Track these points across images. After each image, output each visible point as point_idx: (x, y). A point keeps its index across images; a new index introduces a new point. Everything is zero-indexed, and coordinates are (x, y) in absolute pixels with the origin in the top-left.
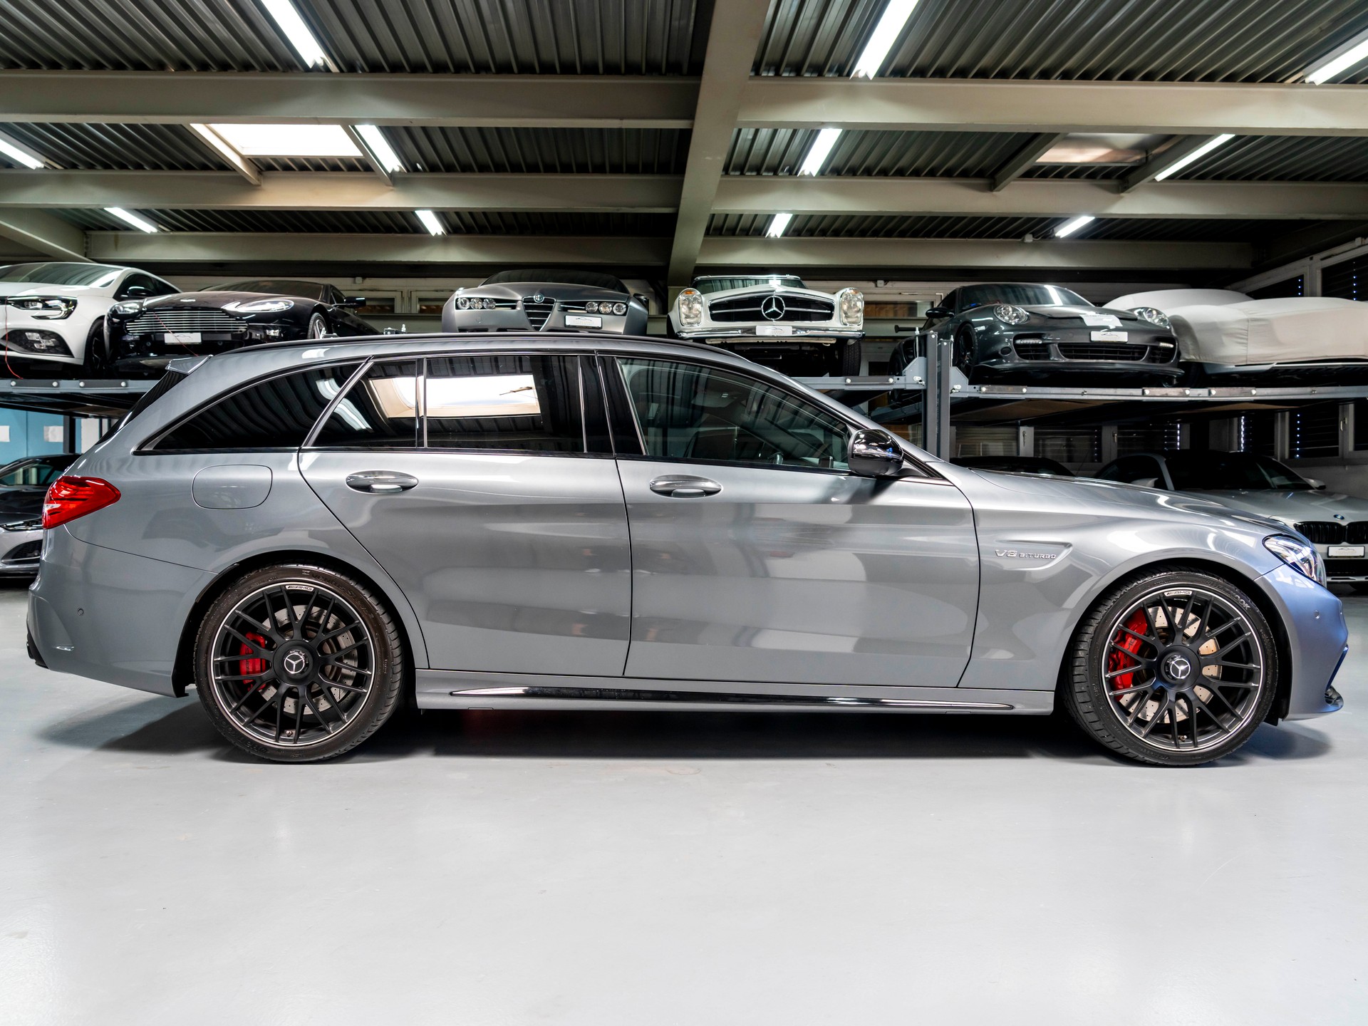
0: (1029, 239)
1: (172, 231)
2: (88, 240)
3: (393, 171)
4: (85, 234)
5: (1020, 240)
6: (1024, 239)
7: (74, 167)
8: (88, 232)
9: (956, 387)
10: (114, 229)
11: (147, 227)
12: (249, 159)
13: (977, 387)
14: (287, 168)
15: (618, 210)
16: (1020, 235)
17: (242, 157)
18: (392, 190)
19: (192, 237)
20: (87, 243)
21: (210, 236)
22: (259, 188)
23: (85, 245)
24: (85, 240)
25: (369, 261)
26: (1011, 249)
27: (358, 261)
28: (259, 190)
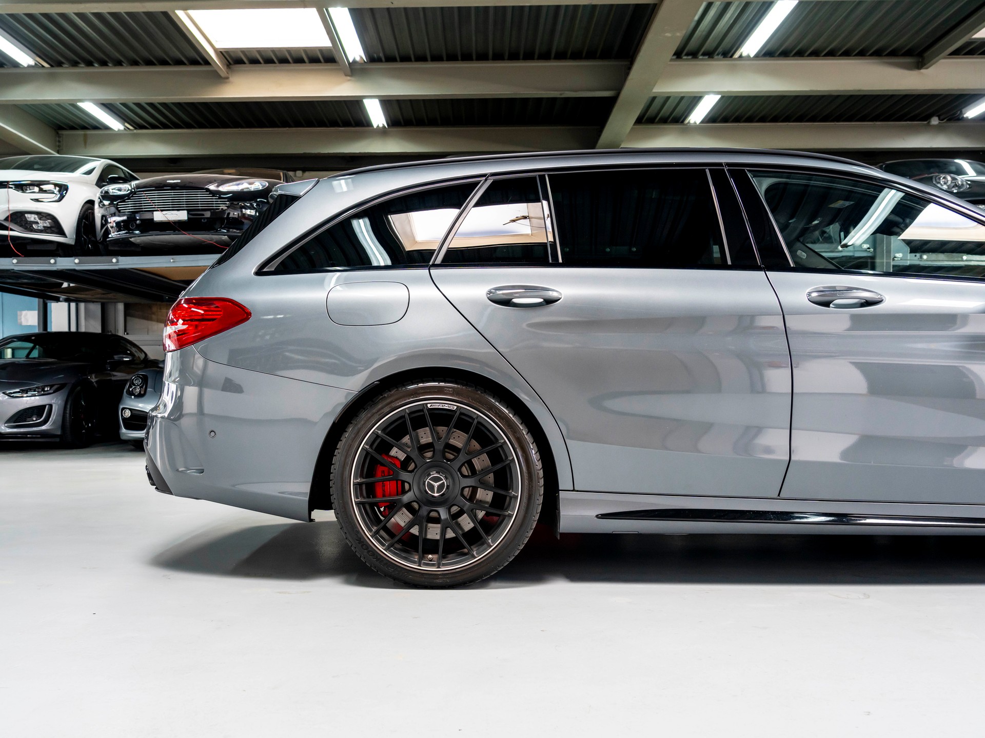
0: (935, 121)
1: (136, 128)
2: (61, 139)
3: (354, 62)
4: (58, 133)
5: (926, 122)
6: (929, 122)
7: (60, 64)
8: (61, 132)
9: (897, 255)
10: (84, 128)
11: (115, 125)
12: (221, 52)
13: (918, 255)
14: (254, 61)
15: (561, 94)
16: (927, 118)
17: (216, 50)
18: (349, 80)
19: (153, 134)
20: (59, 141)
21: (169, 134)
22: (227, 80)
23: (57, 143)
24: (57, 139)
25: (315, 153)
26: (916, 131)
27: (304, 153)
28: (226, 83)
